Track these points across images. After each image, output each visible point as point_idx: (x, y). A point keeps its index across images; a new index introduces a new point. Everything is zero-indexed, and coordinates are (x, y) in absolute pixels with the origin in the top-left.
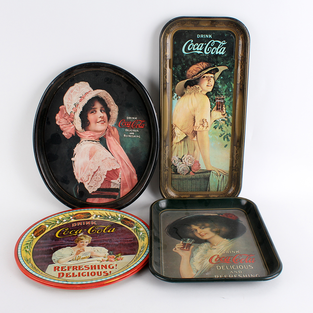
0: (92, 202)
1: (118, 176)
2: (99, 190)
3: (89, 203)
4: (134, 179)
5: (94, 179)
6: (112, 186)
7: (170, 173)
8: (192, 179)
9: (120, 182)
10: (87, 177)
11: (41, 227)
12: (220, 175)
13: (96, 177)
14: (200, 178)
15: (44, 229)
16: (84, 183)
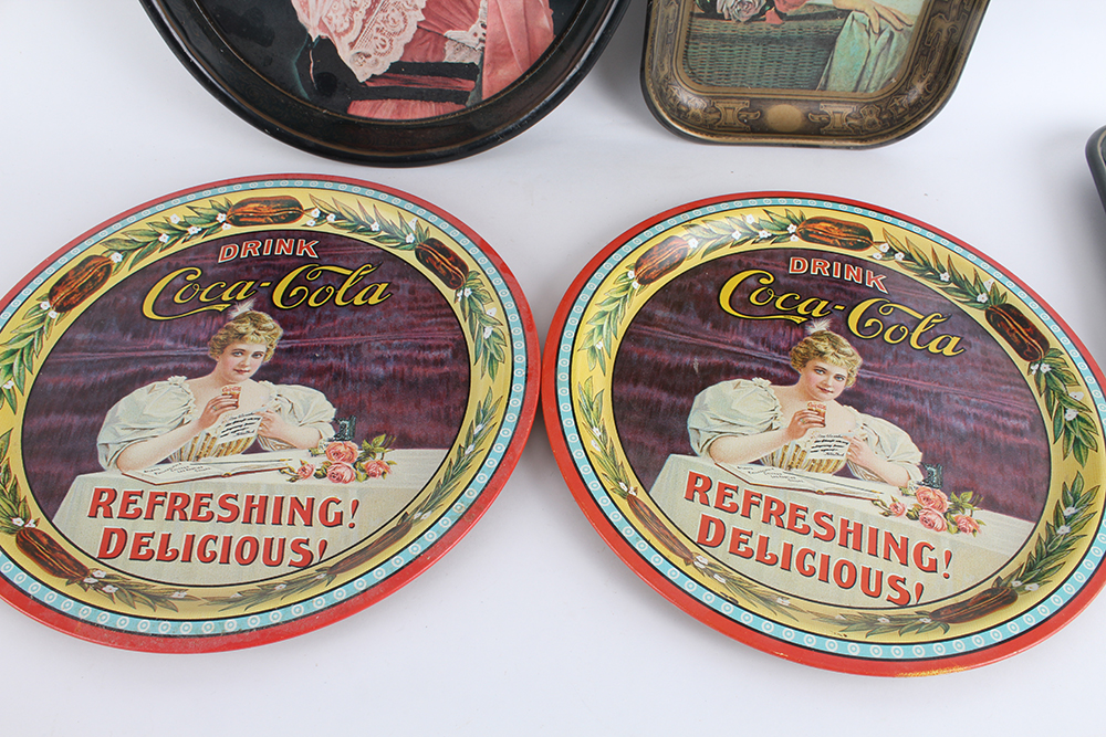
0: (371, 116)
1: (473, 16)
2: (395, 68)
3: (359, 118)
4: (539, 27)
5: (377, 26)
6: (451, 56)
7: (687, 13)
8: (768, 40)
9: (481, 41)
10: (344, 15)
11: (87, 266)
12: (881, 32)
13: (381, 15)
14: (801, 38)
15: (101, 270)
16: (336, 40)
